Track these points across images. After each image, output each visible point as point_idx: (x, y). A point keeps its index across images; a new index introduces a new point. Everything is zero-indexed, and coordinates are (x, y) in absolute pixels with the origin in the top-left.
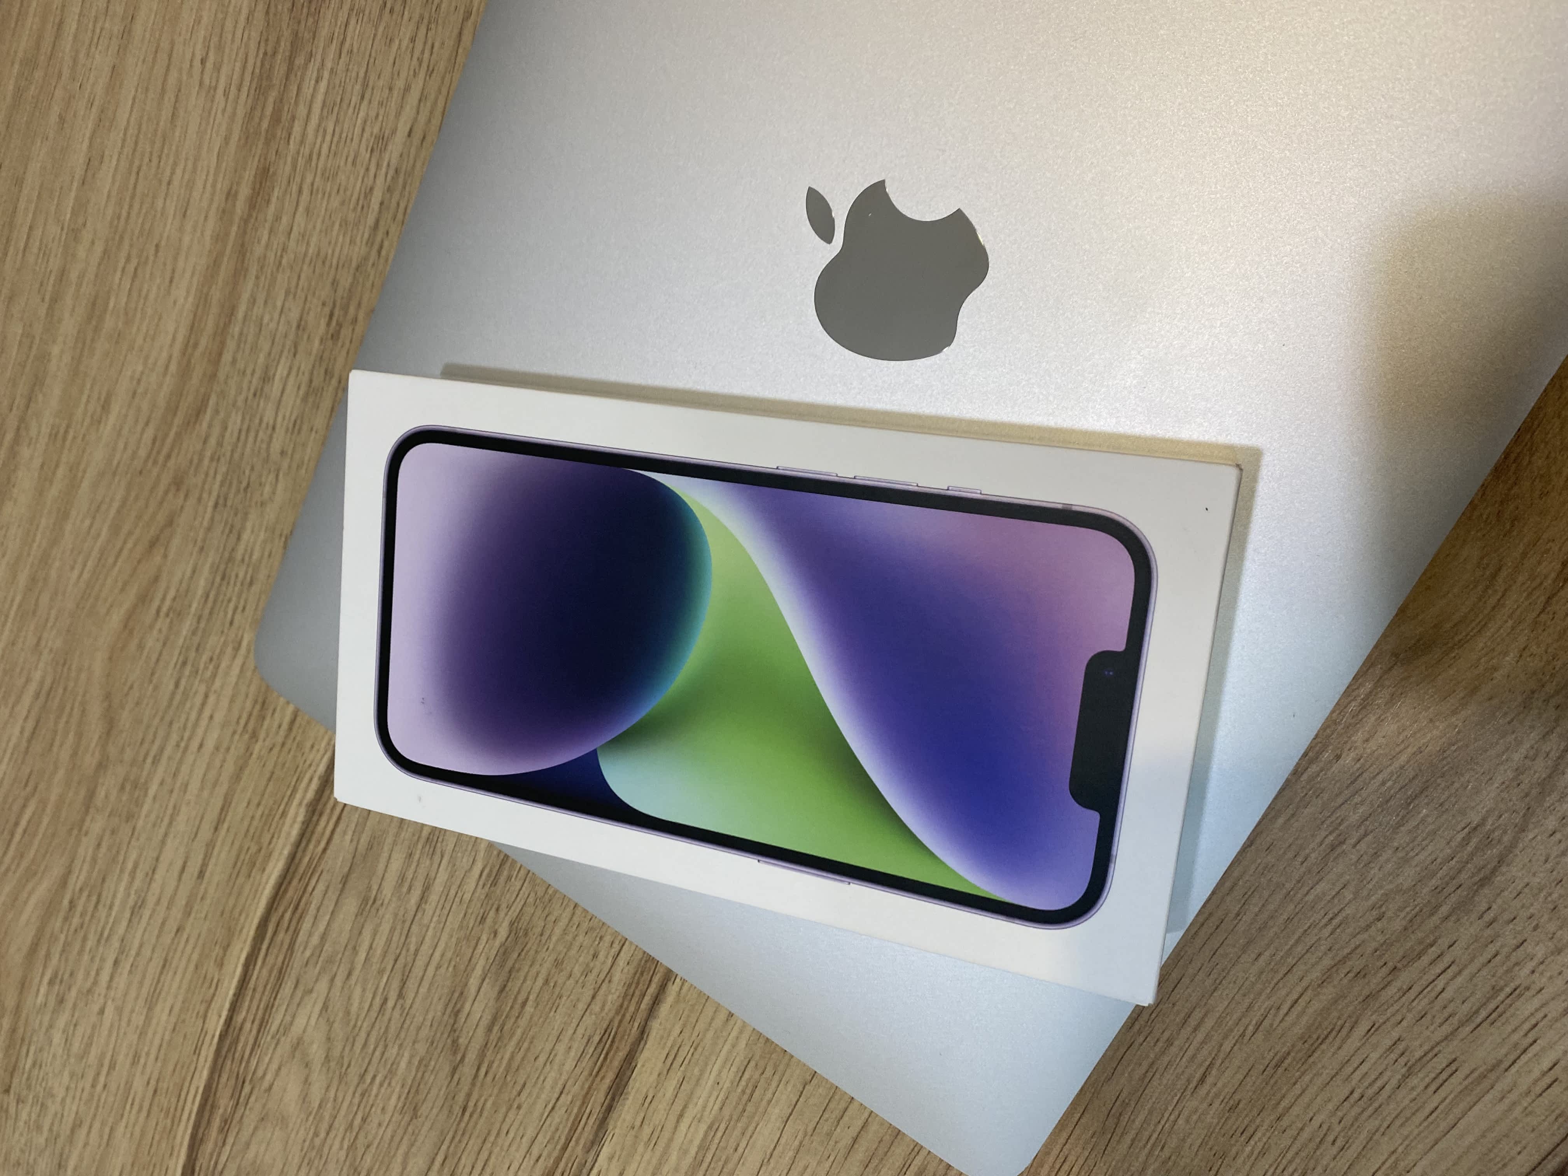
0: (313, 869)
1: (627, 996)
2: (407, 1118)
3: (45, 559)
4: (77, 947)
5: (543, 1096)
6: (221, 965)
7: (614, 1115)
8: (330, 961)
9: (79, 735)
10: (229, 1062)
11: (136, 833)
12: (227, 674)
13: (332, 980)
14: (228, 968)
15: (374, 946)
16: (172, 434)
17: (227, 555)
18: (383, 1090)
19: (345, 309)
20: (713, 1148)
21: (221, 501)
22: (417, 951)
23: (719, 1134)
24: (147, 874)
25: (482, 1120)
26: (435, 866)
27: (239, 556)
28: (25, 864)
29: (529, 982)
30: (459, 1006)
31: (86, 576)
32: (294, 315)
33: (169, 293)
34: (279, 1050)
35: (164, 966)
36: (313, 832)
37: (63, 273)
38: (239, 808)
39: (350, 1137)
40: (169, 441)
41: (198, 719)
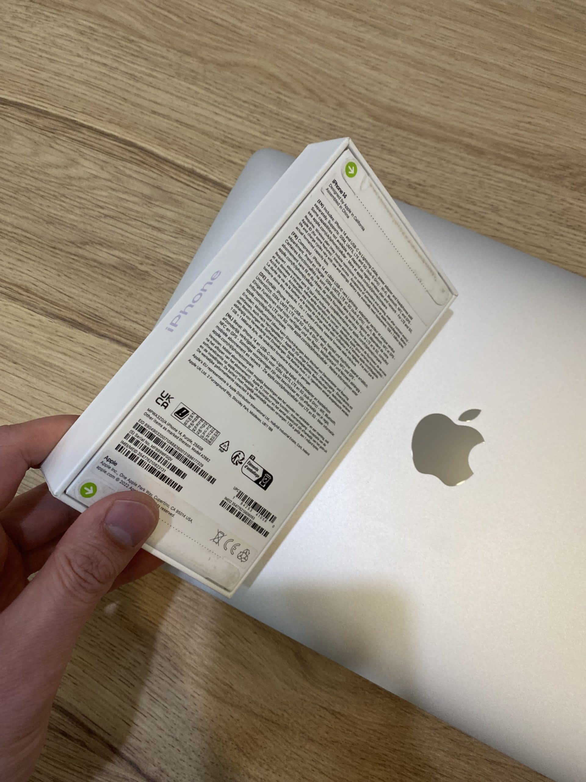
0: (162, 171)
1: (120, 328)
2: (46, 219)
3: (300, 33)
4: (111, 43)
5: (65, 288)
6: (110, 122)
7: (61, 322)
8: (118, 179)
9: (216, 48)
10: (61, 125)
11: (170, 78)
12: (252, 128)
13: (109, 180)
14: (109, 126)
15: (129, 203)
16: (362, 102)
17: (308, 129)
18: (58, 206)
19: (422, 192)
20: (53, 370)
21: (333, 127)
22: (129, 224)
23: (59, 373)
24: (151, 83)
25: (51, 257)
26: (171, 234)
27: (308, 136)
28: (150, 16)
29: (120, 280)
30: (105, 245)
31: (293, 54)
32: (419, 166)
33: (428, 103)
34: (71, 152)
35: (106, 91)
36: (180, 171)
37: (434, 47)
38: (189, 133)
39: (33, 189)
40: (360, 101)
41: (230, 113)
